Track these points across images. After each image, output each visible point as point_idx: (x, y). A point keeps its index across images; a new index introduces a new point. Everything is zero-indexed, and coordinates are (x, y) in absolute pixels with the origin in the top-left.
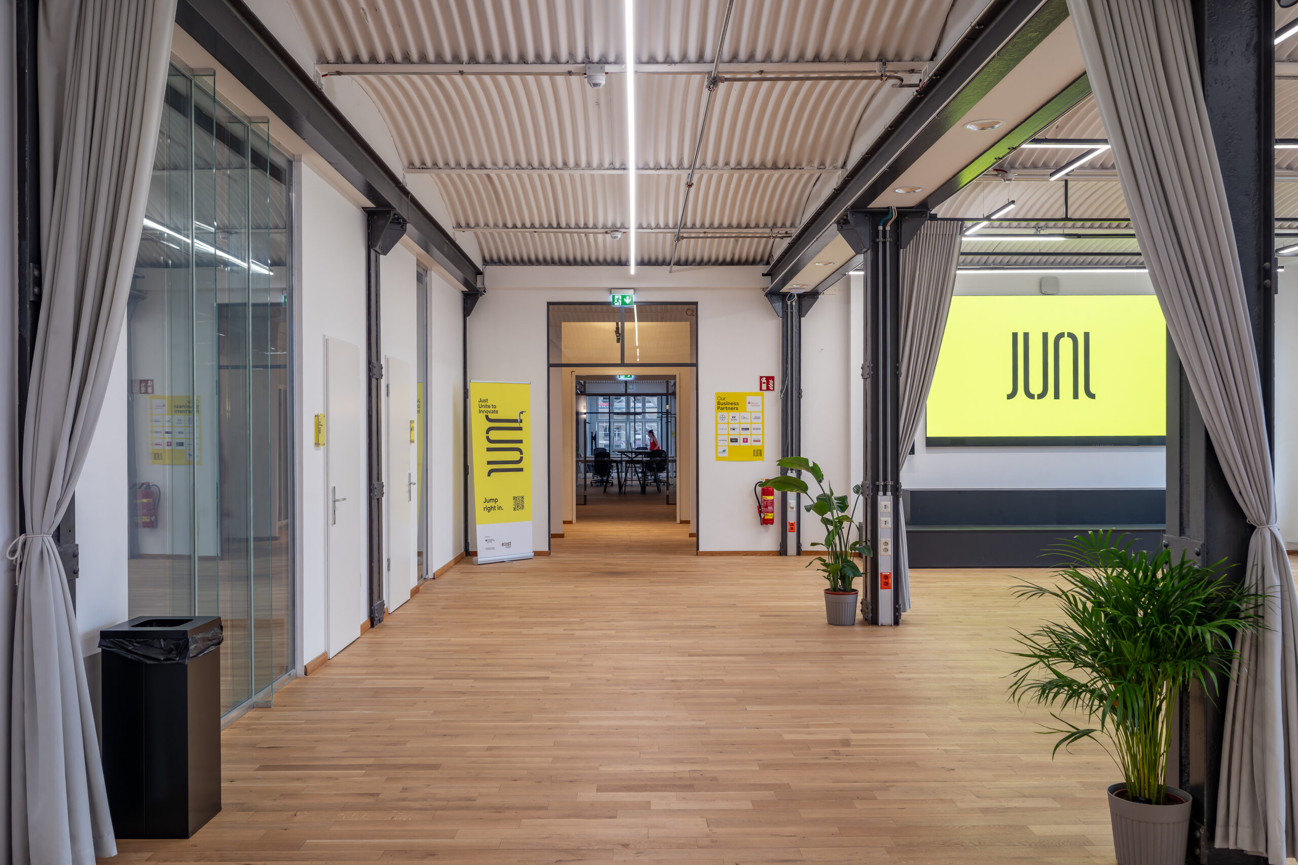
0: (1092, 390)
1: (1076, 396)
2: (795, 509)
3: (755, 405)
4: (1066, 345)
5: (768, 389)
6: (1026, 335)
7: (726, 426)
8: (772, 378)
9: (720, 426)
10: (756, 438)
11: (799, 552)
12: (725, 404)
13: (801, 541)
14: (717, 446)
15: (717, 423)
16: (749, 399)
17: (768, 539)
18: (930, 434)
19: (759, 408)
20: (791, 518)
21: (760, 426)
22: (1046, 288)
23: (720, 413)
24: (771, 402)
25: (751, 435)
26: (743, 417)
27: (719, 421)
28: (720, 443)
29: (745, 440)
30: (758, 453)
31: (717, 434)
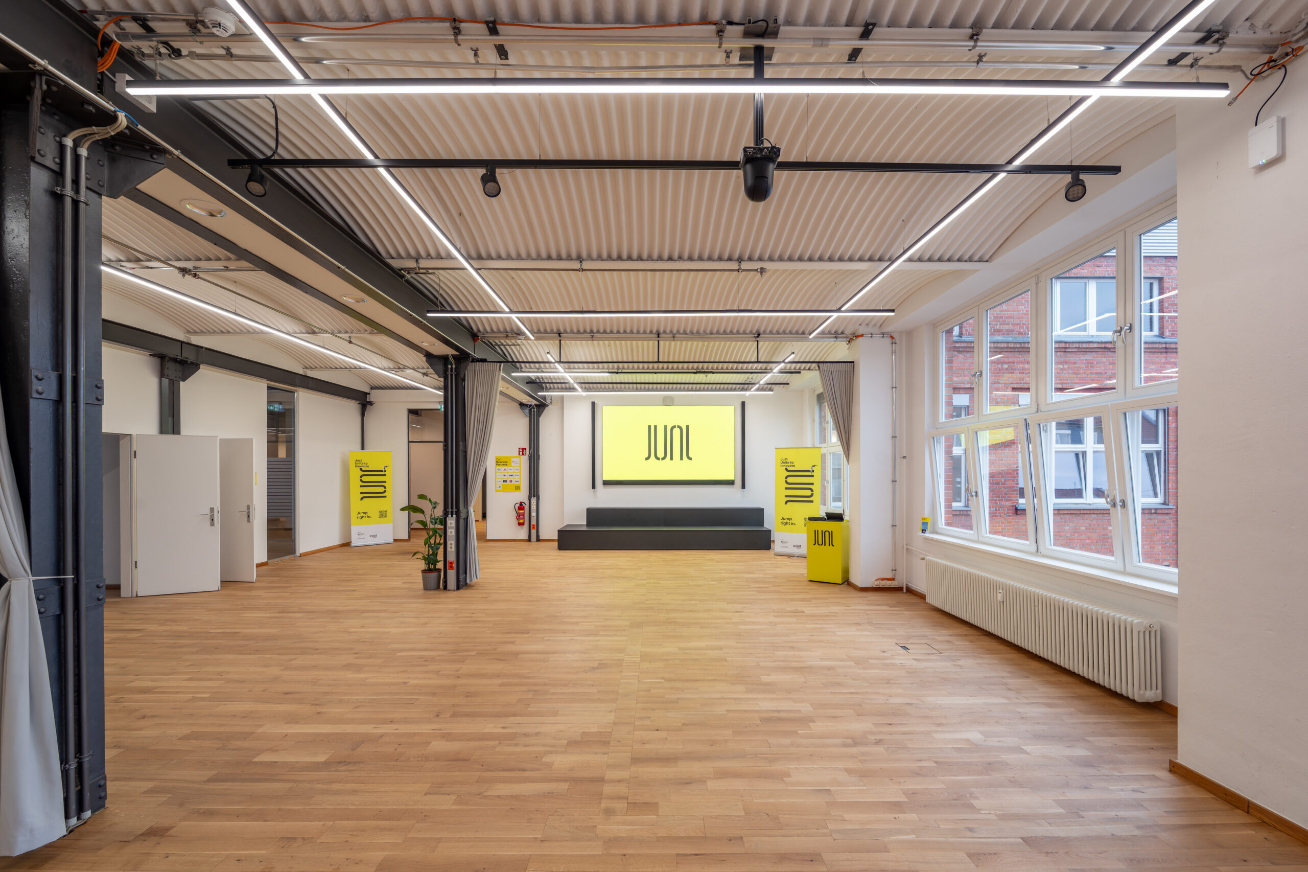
0: (690, 456)
1: (682, 459)
2: (535, 518)
3: (516, 463)
4: (677, 432)
5: (523, 454)
6: (655, 427)
7: (500, 474)
8: (525, 449)
9: (497, 474)
10: (517, 480)
11: (538, 540)
12: (500, 462)
13: (540, 534)
14: (496, 484)
15: (496, 472)
16: (513, 459)
17: (522, 533)
18: (605, 478)
19: (518, 465)
20: (534, 522)
21: (518, 474)
22: (668, 402)
23: (498, 467)
24: (525, 460)
25: (514, 479)
26: (510, 469)
27: (497, 471)
28: (497, 483)
29: (511, 481)
30: (518, 488)
31: (496, 478)
